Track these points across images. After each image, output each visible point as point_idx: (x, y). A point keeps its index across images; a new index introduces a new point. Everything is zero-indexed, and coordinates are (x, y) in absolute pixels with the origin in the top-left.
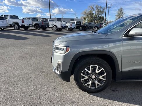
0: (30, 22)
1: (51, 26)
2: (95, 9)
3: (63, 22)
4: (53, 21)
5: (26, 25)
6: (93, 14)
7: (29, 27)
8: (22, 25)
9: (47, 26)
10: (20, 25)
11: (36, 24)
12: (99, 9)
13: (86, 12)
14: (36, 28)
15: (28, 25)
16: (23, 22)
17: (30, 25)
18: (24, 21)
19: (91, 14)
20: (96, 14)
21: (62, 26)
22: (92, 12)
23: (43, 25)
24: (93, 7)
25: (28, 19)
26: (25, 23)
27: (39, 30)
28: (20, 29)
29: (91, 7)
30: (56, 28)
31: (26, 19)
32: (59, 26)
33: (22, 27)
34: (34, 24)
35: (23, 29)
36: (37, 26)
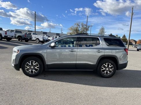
0: (13, 34)
1: (34, 39)
2: (81, 26)
3: (46, 36)
4: (37, 34)
5: (9, 37)
6: (79, 30)
7: (12, 38)
8: (5, 36)
9: (30, 38)
10: (3, 36)
11: (19, 36)
12: (84, 26)
13: (72, 28)
14: (19, 40)
15: (11, 37)
16: (6, 34)
17: (12, 36)
18: (7, 32)
19: (77, 30)
20: (81, 31)
21: (44, 40)
22: (78, 29)
23: (25, 37)
24: (79, 25)
25: (12, 31)
26: (7, 34)
27: (21, 41)
28: (3, 40)
29: (77, 24)
30: (38, 41)
31: (10, 31)
32: (41, 40)
33: (4, 38)
34: (17, 36)
35: (5, 40)
36: (20, 38)
